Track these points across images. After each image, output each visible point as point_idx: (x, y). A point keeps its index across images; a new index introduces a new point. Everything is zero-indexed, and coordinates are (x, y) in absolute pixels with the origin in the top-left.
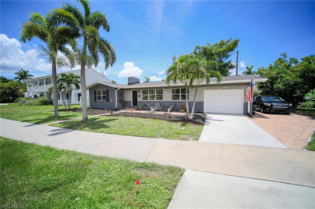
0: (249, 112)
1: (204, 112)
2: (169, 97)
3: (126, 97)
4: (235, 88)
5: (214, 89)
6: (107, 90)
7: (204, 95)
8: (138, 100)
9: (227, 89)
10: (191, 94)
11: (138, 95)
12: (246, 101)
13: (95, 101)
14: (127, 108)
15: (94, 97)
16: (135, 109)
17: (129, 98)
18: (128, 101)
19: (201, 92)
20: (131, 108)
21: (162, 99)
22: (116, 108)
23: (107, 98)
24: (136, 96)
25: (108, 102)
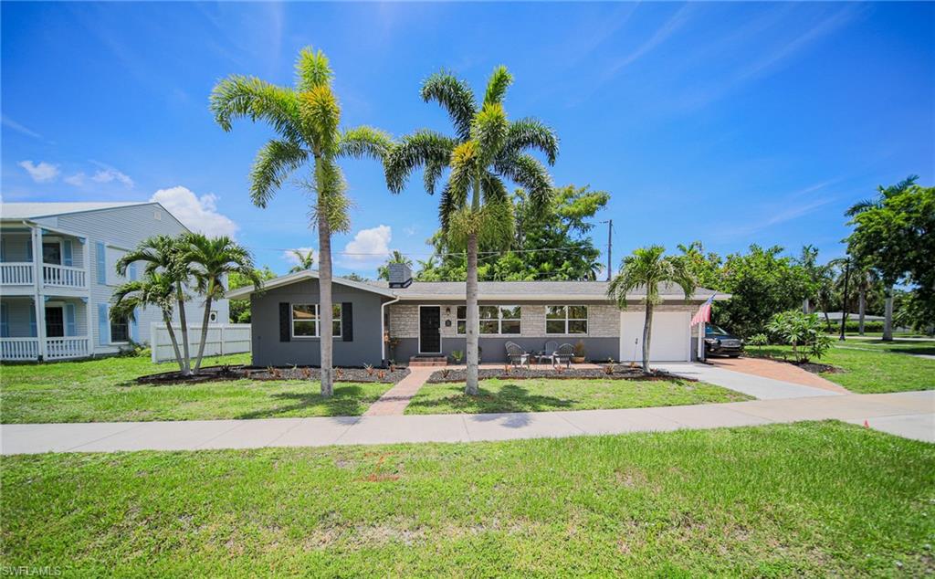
0: (699, 356)
1: (621, 360)
2: (538, 327)
3: (400, 325)
4: (677, 309)
6: (344, 304)
7: (619, 321)
8: (441, 336)
9: (663, 311)
10: (593, 319)
11: (443, 319)
12: (695, 336)
13: (282, 340)
14: (415, 361)
15: (281, 324)
16: (442, 361)
17: (410, 328)
18: (406, 337)
19: (614, 315)
20: (427, 359)
21: (519, 332)
22: (383, 361)
23: (344, 330)
24: (433, 323)
25: (348, 344)
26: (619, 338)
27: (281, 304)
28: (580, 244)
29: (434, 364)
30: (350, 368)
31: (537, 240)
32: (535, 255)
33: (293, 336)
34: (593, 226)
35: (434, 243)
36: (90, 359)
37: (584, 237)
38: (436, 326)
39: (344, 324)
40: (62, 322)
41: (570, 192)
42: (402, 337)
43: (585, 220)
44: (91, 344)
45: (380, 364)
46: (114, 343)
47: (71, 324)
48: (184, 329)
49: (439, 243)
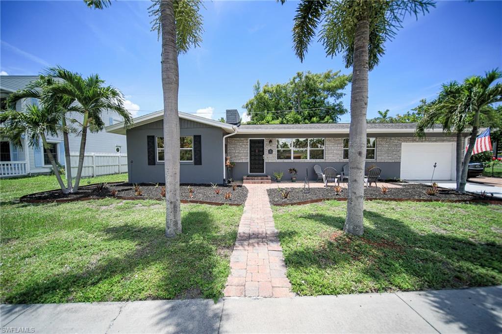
1: (402, 179)
2: (338, 154)
3: (235, 153)
4: (447, 140)
5: (417, 142)
6: (195, 136)
7: (401, 150)
8: (265, 161)
9: (436, 141)
10: (380, 148)
11: (266, 149)
13: (149, 164)
14: (247, 179)
15: (149, 152)
16: (267, 179)
17: (243, 155)
18: (239, 161)
19: (396, 145)
20: (256, 178)
21: (323, 158)
22: (224, 180)
23: (195, 156)
24: (259, 151)
25: (198, 166)
26: (400, 162)
27: (148, 137)
28: (335, 106)
29: (262, 183)
30: (200, 185)
31: (309, 104)
32: (308, 113)
33: (158, 161)
34: (345, 94)
35: (247, 107)
36: (28, 176)
37: (338, 102)
38: (261, 153)
39: (195, 151)
40: (9, 152)
41: (329, 75)
42: (237, 161)
43: (339, 91)
44: (28, 167)
45: (222, 183)
46: (46, 166)
47: (15, 153)
48: (82, 157)
49: (250, 107)
